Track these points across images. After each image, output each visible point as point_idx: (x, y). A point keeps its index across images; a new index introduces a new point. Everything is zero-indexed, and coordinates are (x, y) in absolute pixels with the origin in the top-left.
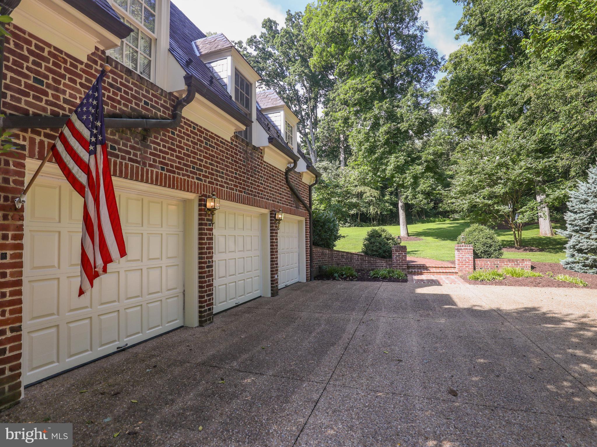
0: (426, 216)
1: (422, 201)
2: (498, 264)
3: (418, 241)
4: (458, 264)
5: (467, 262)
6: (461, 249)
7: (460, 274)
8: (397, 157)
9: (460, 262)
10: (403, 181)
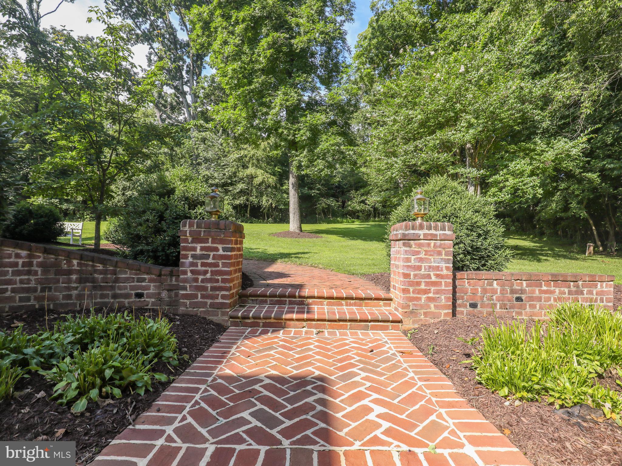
0: (333, 216)
1: (322, 170)
2: (523, 291)
3: (315, 239)
4: (405, 291)
5: (434, 284)
6: (416, 238)
7: (409, 324)
8: (285, 94)
9: (411, 284)
10: (294, 135)
